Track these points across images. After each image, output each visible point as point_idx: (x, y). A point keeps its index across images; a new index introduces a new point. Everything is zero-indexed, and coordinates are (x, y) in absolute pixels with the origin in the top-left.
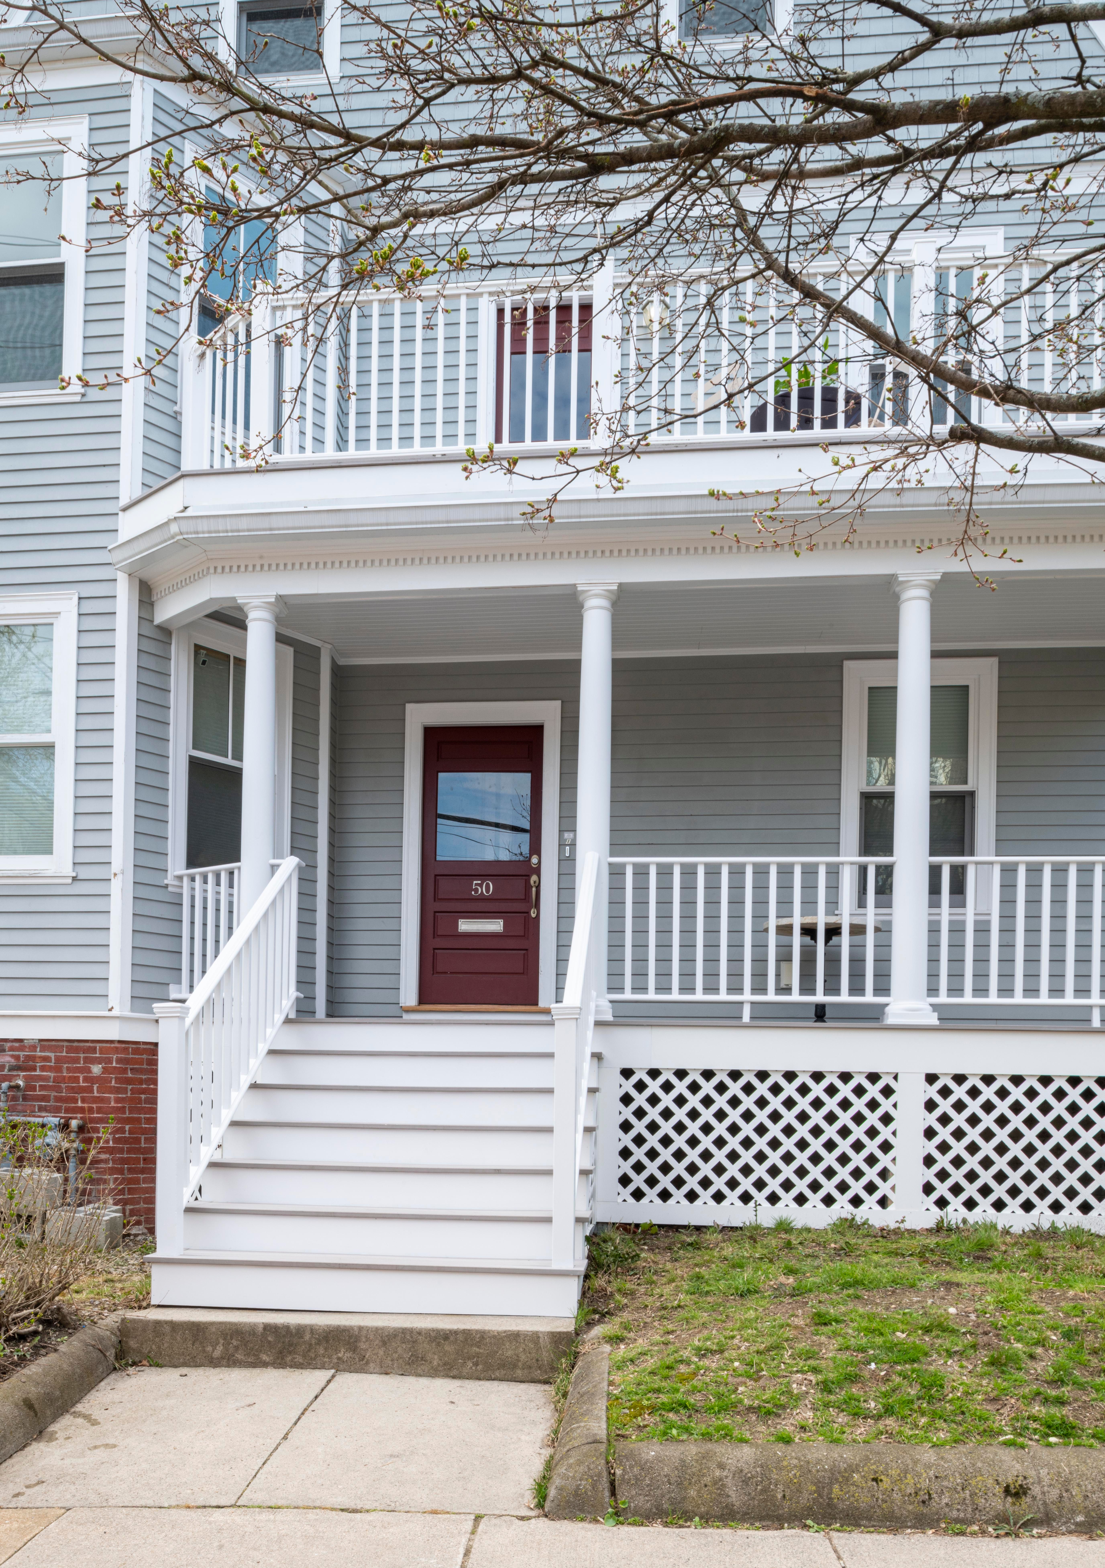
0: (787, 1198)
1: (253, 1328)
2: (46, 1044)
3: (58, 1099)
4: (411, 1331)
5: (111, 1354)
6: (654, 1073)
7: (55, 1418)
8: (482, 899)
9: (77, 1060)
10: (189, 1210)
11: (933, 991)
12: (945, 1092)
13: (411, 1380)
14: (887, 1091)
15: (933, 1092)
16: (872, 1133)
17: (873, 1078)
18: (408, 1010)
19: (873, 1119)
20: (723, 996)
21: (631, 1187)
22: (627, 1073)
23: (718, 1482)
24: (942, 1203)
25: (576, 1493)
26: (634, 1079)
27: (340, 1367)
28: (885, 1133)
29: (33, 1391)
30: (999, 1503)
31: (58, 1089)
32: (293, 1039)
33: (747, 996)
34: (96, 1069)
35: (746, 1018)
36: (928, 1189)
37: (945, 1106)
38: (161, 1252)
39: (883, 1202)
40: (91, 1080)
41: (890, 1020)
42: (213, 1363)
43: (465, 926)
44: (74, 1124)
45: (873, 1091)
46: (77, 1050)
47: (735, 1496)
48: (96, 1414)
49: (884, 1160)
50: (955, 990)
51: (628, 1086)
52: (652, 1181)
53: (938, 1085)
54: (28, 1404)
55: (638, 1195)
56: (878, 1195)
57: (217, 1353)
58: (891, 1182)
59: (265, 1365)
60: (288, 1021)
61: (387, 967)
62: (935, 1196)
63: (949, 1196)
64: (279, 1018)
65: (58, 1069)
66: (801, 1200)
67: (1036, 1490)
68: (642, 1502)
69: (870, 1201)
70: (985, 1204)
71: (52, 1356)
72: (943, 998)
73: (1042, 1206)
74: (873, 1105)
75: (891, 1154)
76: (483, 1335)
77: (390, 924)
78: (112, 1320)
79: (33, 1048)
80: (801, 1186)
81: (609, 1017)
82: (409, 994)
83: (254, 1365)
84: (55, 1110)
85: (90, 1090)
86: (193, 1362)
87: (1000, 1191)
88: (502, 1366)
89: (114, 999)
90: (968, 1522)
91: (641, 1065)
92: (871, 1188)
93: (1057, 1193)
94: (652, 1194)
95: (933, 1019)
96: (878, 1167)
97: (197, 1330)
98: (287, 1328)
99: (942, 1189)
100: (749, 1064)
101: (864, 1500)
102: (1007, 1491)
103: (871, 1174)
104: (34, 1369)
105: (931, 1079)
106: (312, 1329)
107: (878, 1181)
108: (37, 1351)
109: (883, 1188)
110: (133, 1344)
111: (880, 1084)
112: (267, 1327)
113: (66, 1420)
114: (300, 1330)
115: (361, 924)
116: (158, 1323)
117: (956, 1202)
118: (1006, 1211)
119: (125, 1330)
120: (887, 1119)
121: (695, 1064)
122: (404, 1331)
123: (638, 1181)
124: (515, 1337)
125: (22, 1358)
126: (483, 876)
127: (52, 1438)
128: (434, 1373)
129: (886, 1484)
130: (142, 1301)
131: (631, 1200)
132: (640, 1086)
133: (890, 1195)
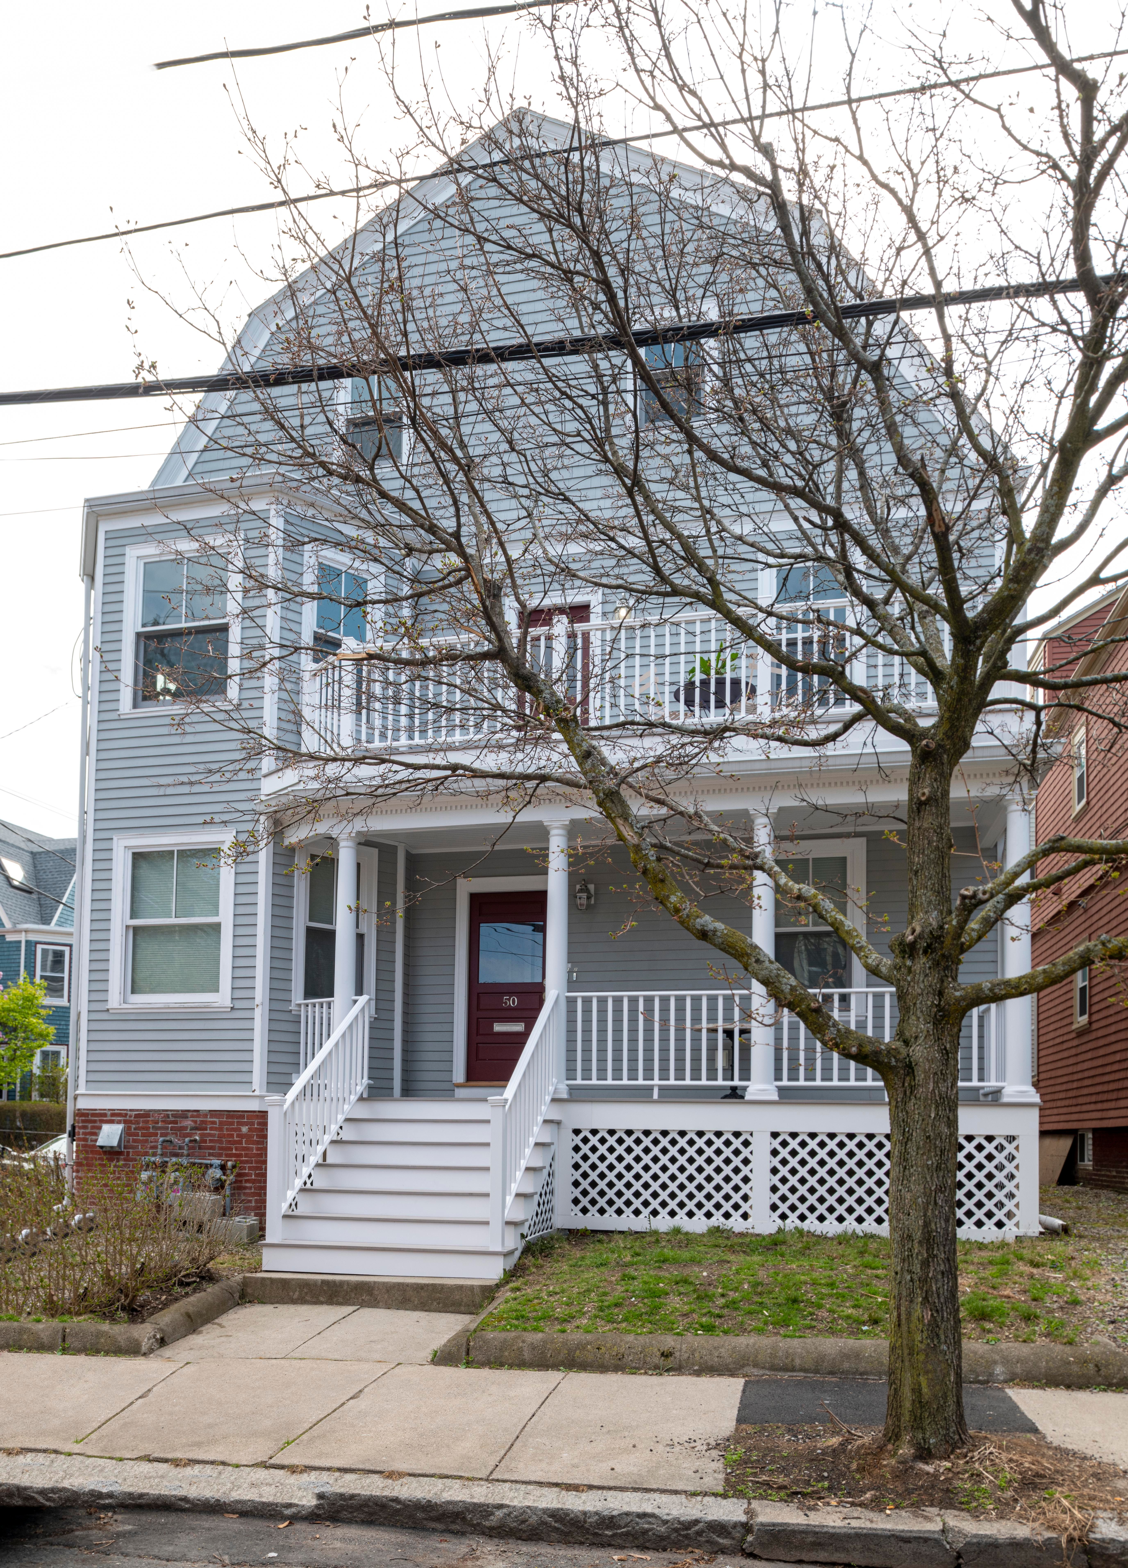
0: (681, 1213)
1: (316, 1281)
2: (213, 1113)
3: (221, 1148)
4: (402, 1284)
5: (237, 1295)
6: (594, 1132)
7: (203, 1325)
8: (510, 1009)
9: (232, 1123)
10: (285, 1217)
11: (778, 1078)
12: (784, 1144)
13: (401, 1313)
14: (746, 1143)
15: (776, 1143)
16: (737, 1171)
17: (737, 1134)
18: (459, 1086)
19: (737, 1161)
20: (640, 1082)
21: (580, 1206)
22: (577, 1132)
23: (520, 1350)
24: (783, 1217)
25: (449, 1353)
26: (581, 1136)
27: (363, 1304)
28: (745, 1171)
29: (191, 1309)
30: (657, 1360)
31: (221, 1142)
32: (363, 1111)
33: (656, 1082)
34: (245, 1129)
35: (656, 1096)
36: (774, 1207)
37: (784, 1153)
38: (269, 1240)
39: (745, 1216)
40: (241, 1136)
41: (748, 1097)
42: (293, 1302)
43: (498, 1028)
44: (230, 1164)
45: (737, 1143)
46: (232, 1117)
47: (527, 1355)
48: (224, 1323)
49: (745, 1189)
50: (793, 1077)
51: (578, 1140)
52: (593, 1202)
53: (780, 1139)
54: (188, 1315)
55: (585, 1211)
56: (741, 1211)
57: (296, 1296)
58: (749, 1203)
59: (322, 1303)
60: (361, 1099)
61: (444, 1056)
62: (779, 1212)
63: (788, 1212)
64: (354, 1098)
65: (221, 1129)
66: (690, 1214)
67: (677, 1354)
68: (481, 1358)
69: (736, 1215)
70: (812, 1218)
71: (203, 1294)
72: (785, 1083)
73: (850, 1219)
74: (737, 1152)
75: (750, 1184)
76: (442, 1286)
77: (446, 1027)
78: (238, 1277)
79: (205, 1116)
80: (691, 1205)
81: (565, 1096)
82: (459, 1074)
83: (315, 1303)
84: (218, 1156)
85: (240, 1142)
86: (282, 1301)
87: (822, 1209)
88: (453, 1304)
89: (256, 1085)
90: (639, 1369)
91: (586, 1126)
92: (736, 1207)
93: (860, 1210)
94: (593, 1210)
95: (775, 1097)
96: (741, 1193)
97: (285, 1283)
98: (334, 1282)
99: (784, 1208)
100: (655, 1125)
101: (590, 1358)
102: (662, 1354)
103: (736, 1198)
104: (192, 1299)
105: (775, 1135)
106: (348, 1282)
107: (741, 1202)
108: (195, 1291)
109: (745, 1207)
110: (249, 1291)
111: (742, 1139)
112: (323, 1282)
113: (209, 1326)
114: (342, 1283)
115: (428, 1028)
116: (263, 1279)
117: (793, 1217)
118: (826, 1222)
119: (245, 1283)
120: (746, 1162)
121: (621, 1125)
122: (399, 1284)
123: (585, 1202)
124: (461, 1287)
125: (187, 1294)
126: (510, 994)
127: (200, 1333)
128: (415, 1308)
129: (603, 1349)
130: (257, 1268)
131: (580, 1214)
132: (585, 1140)
133: (749, 1211)
